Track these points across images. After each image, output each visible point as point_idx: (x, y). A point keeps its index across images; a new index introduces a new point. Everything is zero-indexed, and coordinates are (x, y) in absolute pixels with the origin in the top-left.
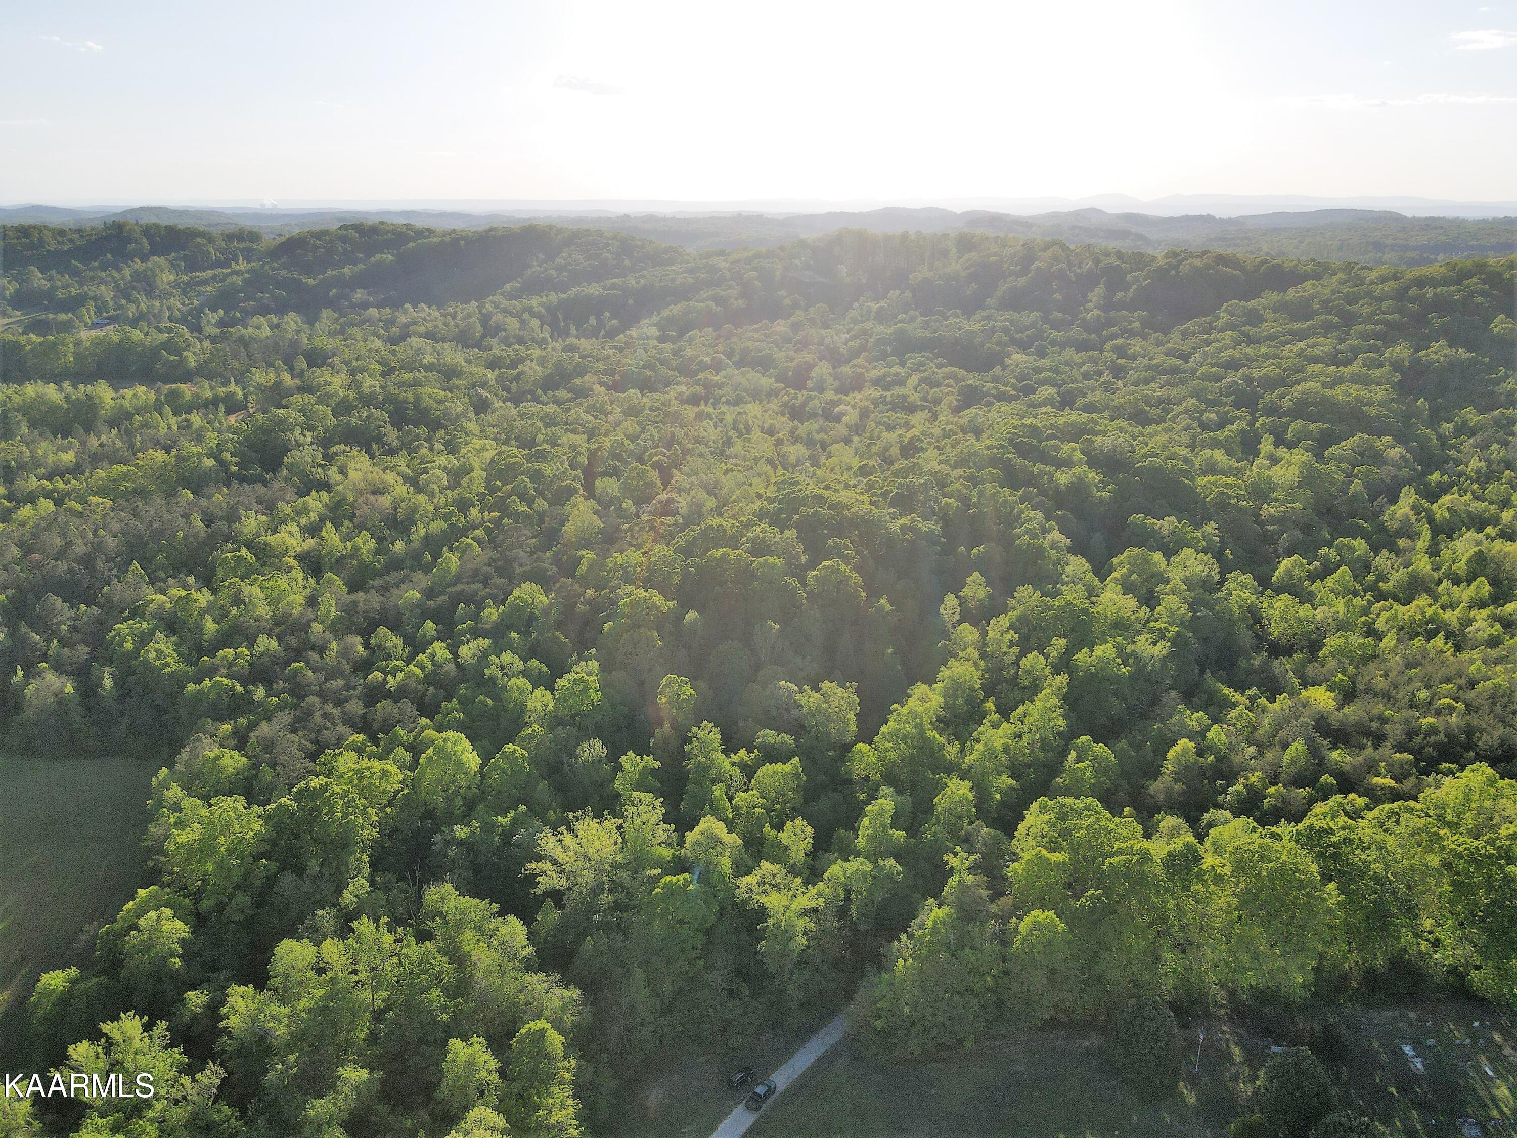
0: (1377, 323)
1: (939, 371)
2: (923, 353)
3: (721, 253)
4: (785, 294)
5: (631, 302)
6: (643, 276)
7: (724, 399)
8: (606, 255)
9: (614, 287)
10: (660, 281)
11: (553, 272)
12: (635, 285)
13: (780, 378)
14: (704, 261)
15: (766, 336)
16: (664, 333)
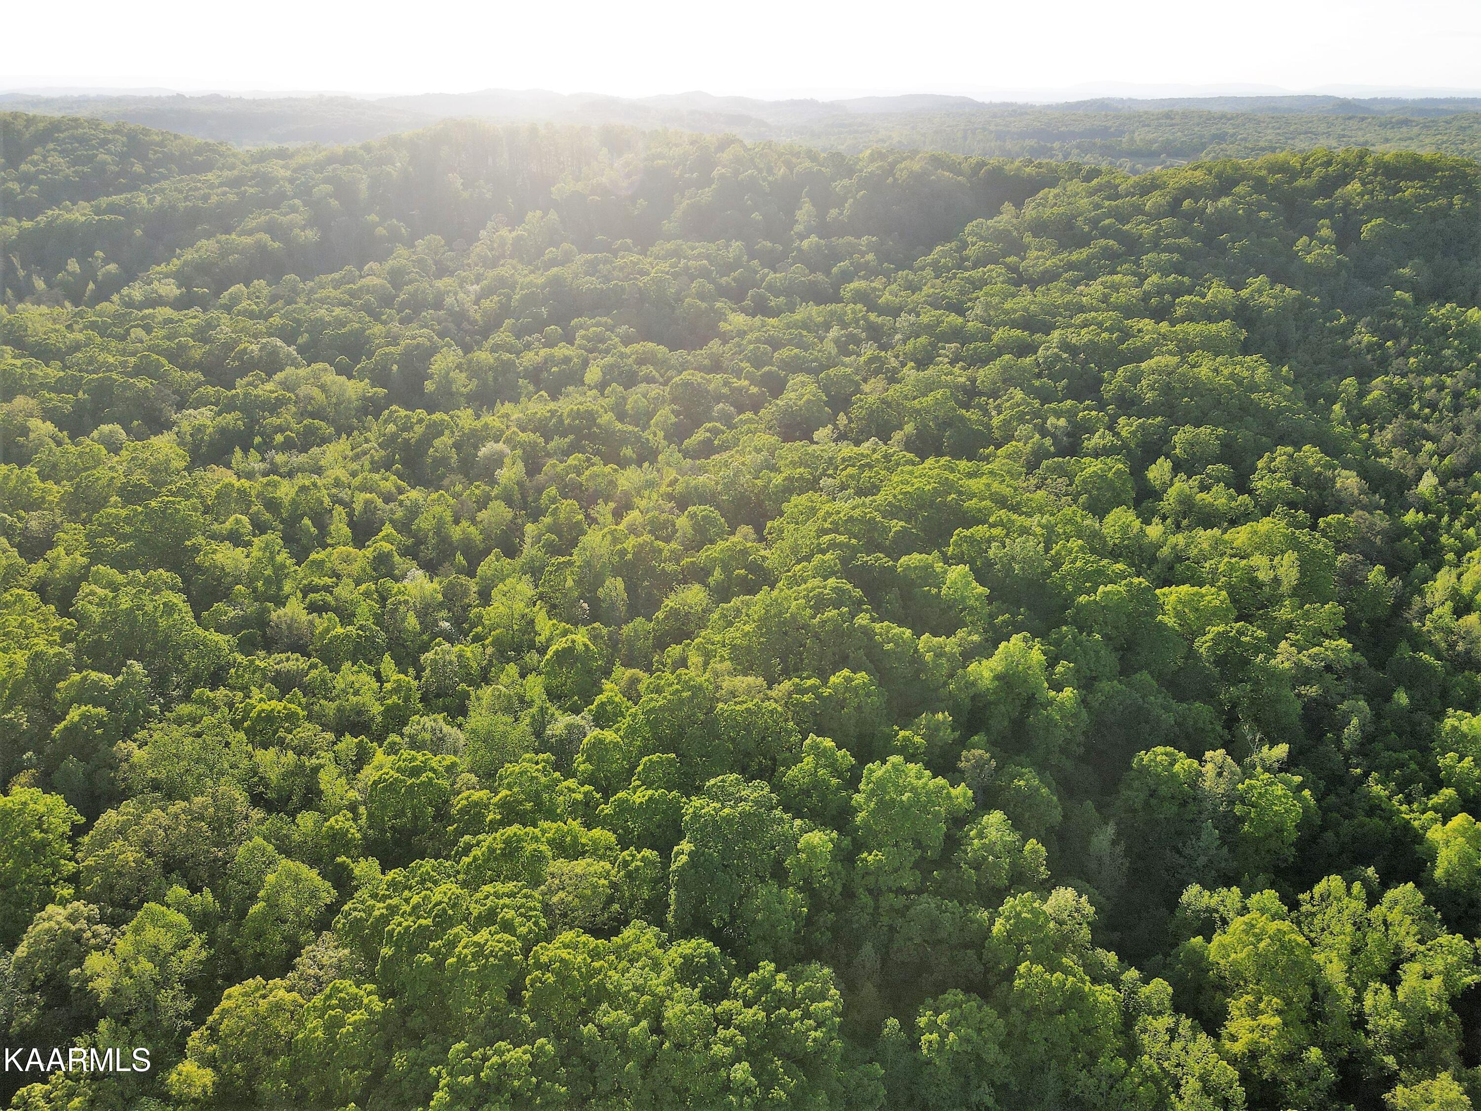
0: (1169, 249)
1: (628, 350)
2: (598, 318)
3: (282, 154)
4: (377, 219)
5: (138, 232)
6: (162, 191)
7: (279, 438)
8: (102, 157)
9: (112, 209)
10: (186, 199)
11: (15, 186)
12: (146, 206)
13: (380, 377)
14: (254, 167)
15: (353, 294)
16: (189, 288)
